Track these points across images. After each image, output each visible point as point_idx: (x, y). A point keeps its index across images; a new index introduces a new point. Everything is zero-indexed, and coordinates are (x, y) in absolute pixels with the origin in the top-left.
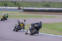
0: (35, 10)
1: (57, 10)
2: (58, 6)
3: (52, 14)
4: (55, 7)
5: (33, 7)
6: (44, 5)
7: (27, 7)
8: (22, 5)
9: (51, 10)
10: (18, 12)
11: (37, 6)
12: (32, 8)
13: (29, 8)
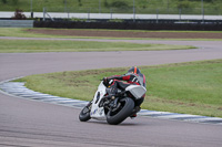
0: (74, 23)
1: (154, 20)
2: (159, 8)
3: (137, 36)
4: (148, 9)
5: (68, 12)
6: (106, 5)
7: (45, 12)
8: (29, 5)
9: (131, 20)
10: (16, 29)
11: (81, 8)
12: (64, 15)
13: (53, 15)
